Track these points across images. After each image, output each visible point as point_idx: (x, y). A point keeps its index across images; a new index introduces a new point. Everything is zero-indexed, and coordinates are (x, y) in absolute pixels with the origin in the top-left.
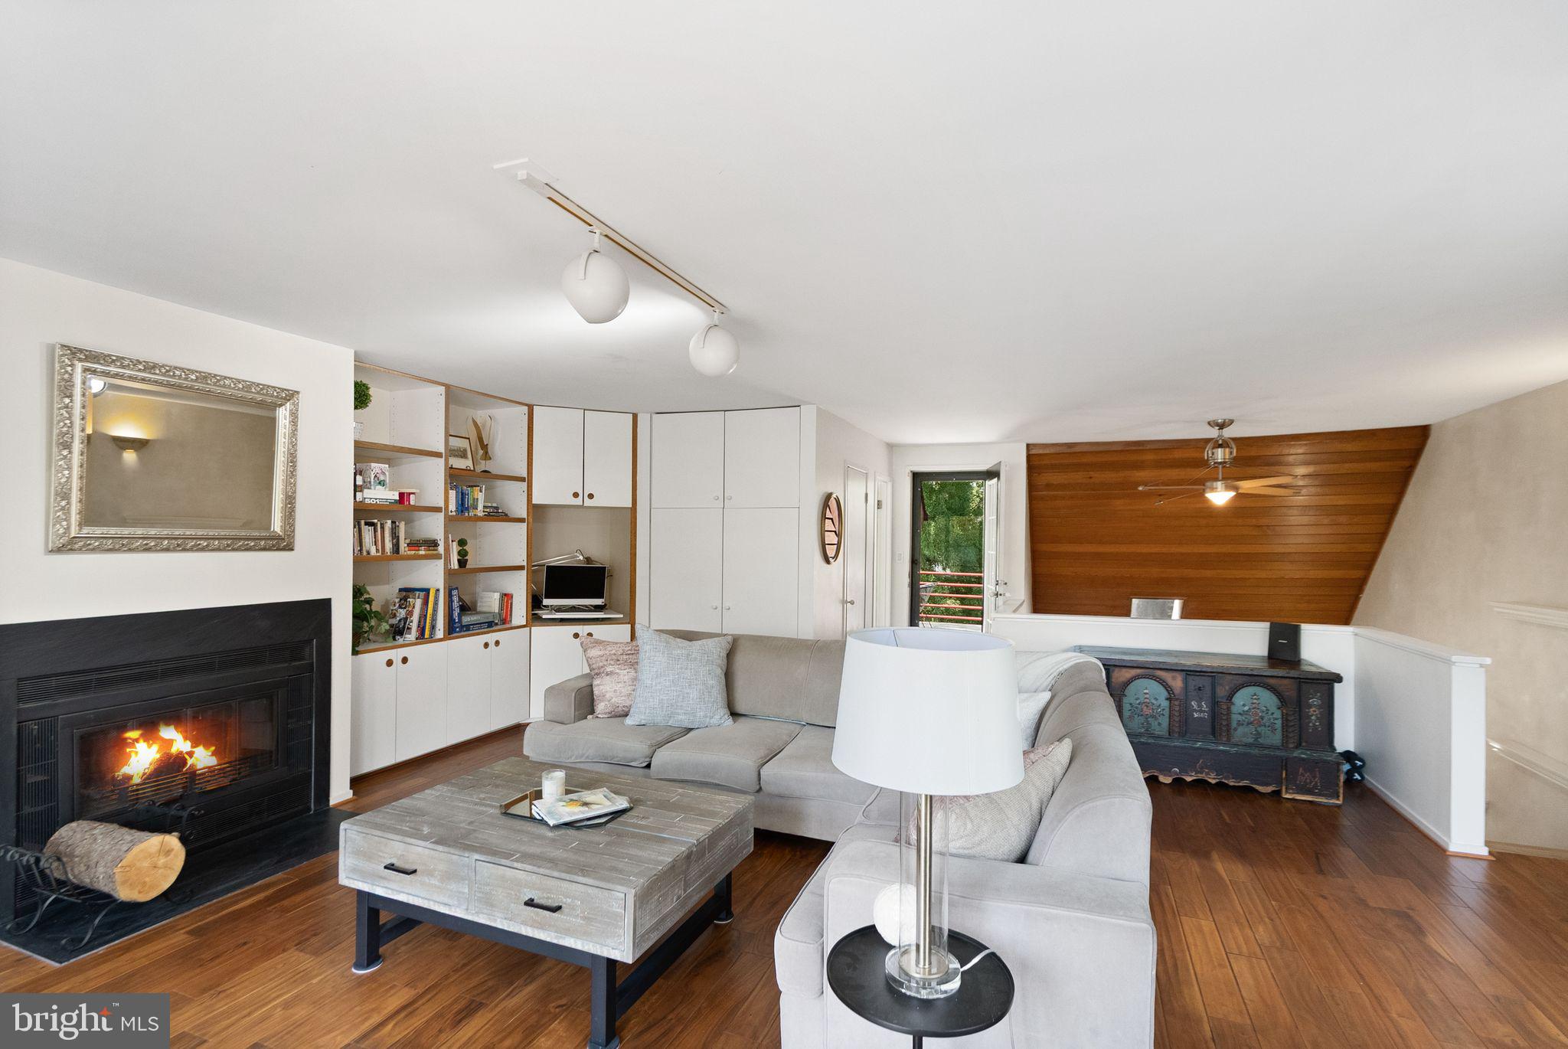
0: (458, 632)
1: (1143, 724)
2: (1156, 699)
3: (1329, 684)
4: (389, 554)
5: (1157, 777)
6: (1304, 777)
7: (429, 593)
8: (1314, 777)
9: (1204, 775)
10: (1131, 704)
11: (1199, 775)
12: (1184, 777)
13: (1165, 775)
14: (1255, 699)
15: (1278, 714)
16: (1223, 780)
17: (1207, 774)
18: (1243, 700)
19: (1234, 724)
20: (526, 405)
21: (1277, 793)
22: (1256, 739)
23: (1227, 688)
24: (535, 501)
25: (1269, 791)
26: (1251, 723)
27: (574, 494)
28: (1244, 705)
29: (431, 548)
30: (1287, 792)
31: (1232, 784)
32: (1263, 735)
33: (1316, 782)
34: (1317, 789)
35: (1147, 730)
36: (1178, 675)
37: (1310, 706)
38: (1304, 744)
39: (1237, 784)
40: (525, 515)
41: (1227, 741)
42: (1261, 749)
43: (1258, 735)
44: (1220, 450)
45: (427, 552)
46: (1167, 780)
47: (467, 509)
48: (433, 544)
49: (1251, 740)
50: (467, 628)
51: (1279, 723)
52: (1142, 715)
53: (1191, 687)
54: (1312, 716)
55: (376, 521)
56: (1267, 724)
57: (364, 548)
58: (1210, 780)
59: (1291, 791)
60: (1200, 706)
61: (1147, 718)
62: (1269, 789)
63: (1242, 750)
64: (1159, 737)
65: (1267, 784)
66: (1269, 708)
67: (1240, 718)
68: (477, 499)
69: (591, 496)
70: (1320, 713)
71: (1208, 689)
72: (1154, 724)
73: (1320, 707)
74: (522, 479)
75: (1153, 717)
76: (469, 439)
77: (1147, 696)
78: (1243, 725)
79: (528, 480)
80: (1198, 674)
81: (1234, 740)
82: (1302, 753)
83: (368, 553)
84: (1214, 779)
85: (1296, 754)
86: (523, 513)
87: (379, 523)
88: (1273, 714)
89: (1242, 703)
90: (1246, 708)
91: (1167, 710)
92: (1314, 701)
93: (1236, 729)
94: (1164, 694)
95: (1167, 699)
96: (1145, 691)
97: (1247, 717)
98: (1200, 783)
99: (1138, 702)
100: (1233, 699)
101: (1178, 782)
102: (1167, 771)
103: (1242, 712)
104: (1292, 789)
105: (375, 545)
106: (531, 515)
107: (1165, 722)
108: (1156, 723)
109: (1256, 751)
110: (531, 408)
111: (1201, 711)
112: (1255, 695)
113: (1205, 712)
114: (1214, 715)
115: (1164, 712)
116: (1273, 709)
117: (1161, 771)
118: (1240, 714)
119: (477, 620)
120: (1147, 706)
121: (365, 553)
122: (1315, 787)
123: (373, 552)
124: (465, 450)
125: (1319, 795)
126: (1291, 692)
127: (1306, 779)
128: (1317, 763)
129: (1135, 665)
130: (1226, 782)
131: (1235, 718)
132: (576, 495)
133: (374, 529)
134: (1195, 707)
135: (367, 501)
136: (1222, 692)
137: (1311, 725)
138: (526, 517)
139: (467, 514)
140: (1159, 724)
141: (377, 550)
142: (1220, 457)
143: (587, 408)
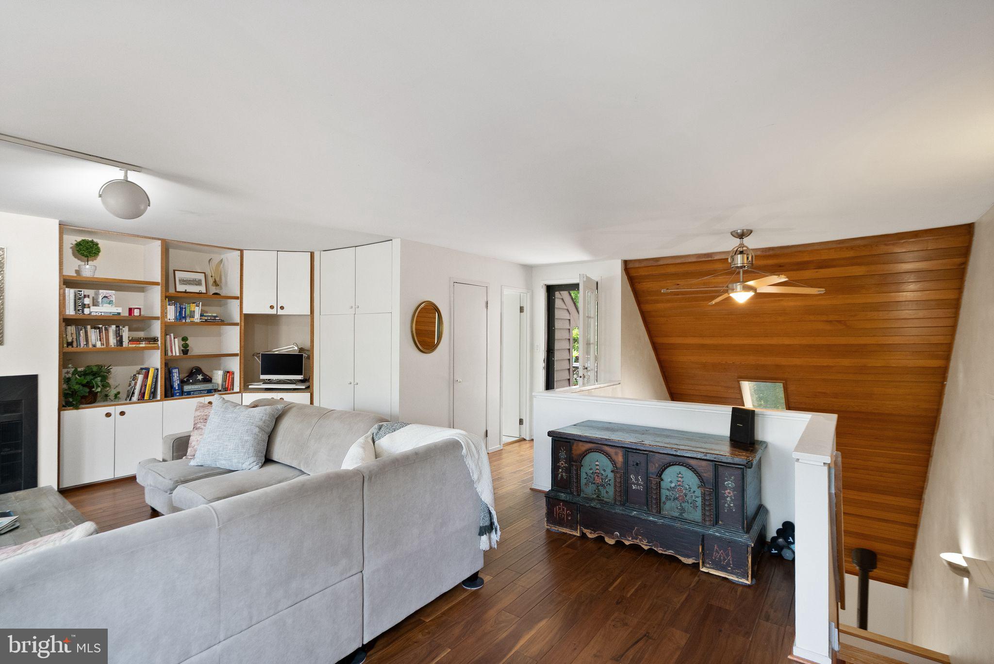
0: (178, 396)
1: (595, 491)
2: (604, 471)
3: (743, 469)
4: (113, 346)
5: (603, 538)
6: (718, 553)
7: (149, 371)
8: (727, 555)
9: (638, 541)
10: (586, 473)
11: (635, 541)
12: (623, 541)
13: (609, 537)
14: (680, 477)
15: (698, 492)
16: (653, 548)
17: (641, 540)
18: (670, 476)
19: (663, 499)
20: (239, 250)
21: (696, 566)
22: (681, 514)
23: (657, 465)
24: (245, 311)
25: (690, 563)
26: (677, 499)
27: (271, 307)
28: (671, 482)
29: (151, 343)
30: (704, 566)
31: (660, 552)
32: (687, 511)
33: (729, 560)
34: (730, 567)
35: (598, 497)
36: (619, 451)
37: (726, 488)
38: (720, 522)
39: (664, 553)
40: (238, 321)
41: (657, 512)
42: (683, 523)
43: (683, 510)
44: (739, 255)
45: (147, 345)
46: (611, 542)
47: (185, 318)
48: (155, 340)
49: (676, 514)
50: (189, 393)
51: (699, 500)
52: (594, 483)
53: (630, 463)
54: (728, 496)
55: (100, 326)
56: (690, 501)
57: (90, 343)
58: (643, 546)
59: (708, 566)
60: (637, 479)
61: (598, 487)
62: (690, 561)
63: (667, 522)
64: (607, 503)
65: (688, 557)
66: (691, 486)
67: (668, 493)
68: (194, 311)
69: (282, 308)
70: (734, 495)
71: (643, 464)
72: (603, 492)
73: (734, 489)
74: (236, 298)
75: (603, 486)
76: (205, 273)
77: (598, 467)
78: (670, 499)
79: (240, 298)
80: (635, 451)
81: (664, 512)
82: (717, 531)
83: (94, 346)
84: (646, 545)
85: (711, 532)
86: (237, 319)
87: (103, 327)
88: (694, 492)
89: (669, 480)
90: (673, 485)
91: (613, 481)
92: (729, 483)
93: (665, 503)
94: (610, 467)
95: (612, 471)
96: (597, 463)
97: (674, 493)
98: (636, 548)
99: (591, 472)
100: (662, 476)
101: (619, 544)
102: (611, 534)
103: (669, 488)
104: (709, 564)
105: (100, 341)
106: (243, 320)
107: (611, 490)
108: (605, 491)
109: (678, 525)
110: (242, 251)
111: (638, 484)
112: (680, 474)
113: (640, 485)
114: (647, 488)
115: (610, 482)
116: (694, 487)
117: (607, 533)
118: (668, 489)
119: (197, 388)
120: (598, 476)
121: (91, 346)
122: (728, 564)
123: (99, 344)
124: (200, 281)
125: (732, 573)
126: (709, 475)
127: (720, 556)
128: (729, 542)
129: (588, 440)
130: (655, 549)
131: (664, 493)
132: (272, 307)
133: (99, 331)
134: (633, 480)
135: (93, 314)
136: (653, 469)
137: (726, 505)
138: (239, 322)
139: (184, 321)
140: (607, 492)
141: (102, 344)
142: (739, 262)
143: (280, 250)
